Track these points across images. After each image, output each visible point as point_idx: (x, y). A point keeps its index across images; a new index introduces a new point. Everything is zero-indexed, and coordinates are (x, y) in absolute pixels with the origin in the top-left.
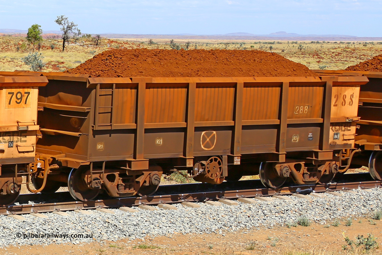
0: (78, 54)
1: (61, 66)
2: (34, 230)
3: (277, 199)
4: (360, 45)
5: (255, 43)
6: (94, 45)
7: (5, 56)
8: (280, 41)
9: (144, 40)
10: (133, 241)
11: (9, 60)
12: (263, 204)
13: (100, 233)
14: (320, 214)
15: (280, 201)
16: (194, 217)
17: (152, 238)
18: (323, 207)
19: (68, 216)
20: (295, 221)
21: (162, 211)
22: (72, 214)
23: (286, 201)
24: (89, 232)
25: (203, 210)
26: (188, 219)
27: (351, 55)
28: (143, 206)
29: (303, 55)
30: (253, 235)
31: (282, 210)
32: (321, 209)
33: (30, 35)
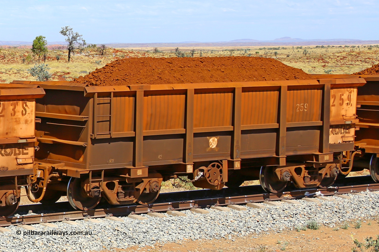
0: (84, 65)
1: (67, 76)
2: (44, 240)
3: (286, 203)
4: (365, 48)
5: (260, 49)
6: (100, 55)
7: (11, 68)
8: (285, 47)
9: (149, 49)
10: (143, 249)
11: (15, 71)
12: (272, 209)
13: (110, 241)
14: (329, 217)
15: (288, 205)
16: (203, 223)
17: (161, 245)
18: (332, 211)
19: (77, 224)
20: (304, 224)
21: (171, 218)
22: (81, 223)
23: (294, 205)
24: (99, 240)
25: (212, 215)
26: (197, 225)
27: (356, 58)
28: (152, 213)
29: (308, 60)
30: (262, 240)
31: (291, 214)
32: (330, 212)
33: (36, 47)
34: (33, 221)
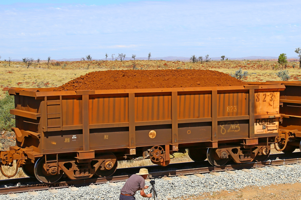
33: (280, 60)
34: (279, 164)
